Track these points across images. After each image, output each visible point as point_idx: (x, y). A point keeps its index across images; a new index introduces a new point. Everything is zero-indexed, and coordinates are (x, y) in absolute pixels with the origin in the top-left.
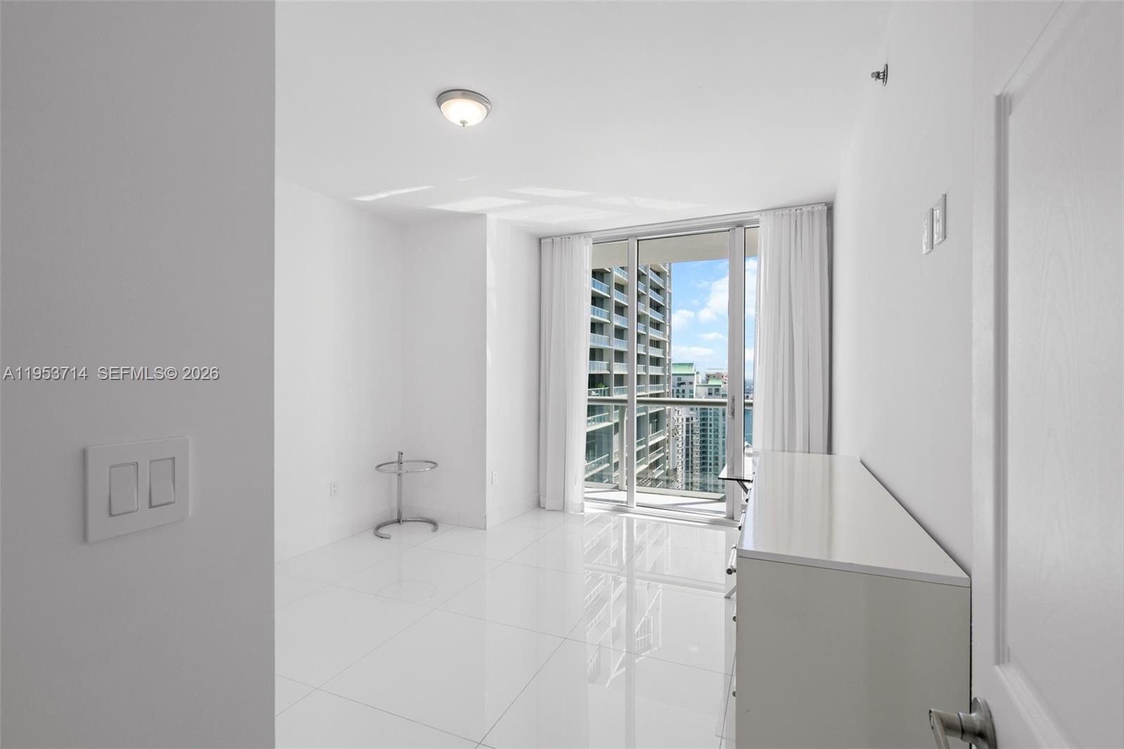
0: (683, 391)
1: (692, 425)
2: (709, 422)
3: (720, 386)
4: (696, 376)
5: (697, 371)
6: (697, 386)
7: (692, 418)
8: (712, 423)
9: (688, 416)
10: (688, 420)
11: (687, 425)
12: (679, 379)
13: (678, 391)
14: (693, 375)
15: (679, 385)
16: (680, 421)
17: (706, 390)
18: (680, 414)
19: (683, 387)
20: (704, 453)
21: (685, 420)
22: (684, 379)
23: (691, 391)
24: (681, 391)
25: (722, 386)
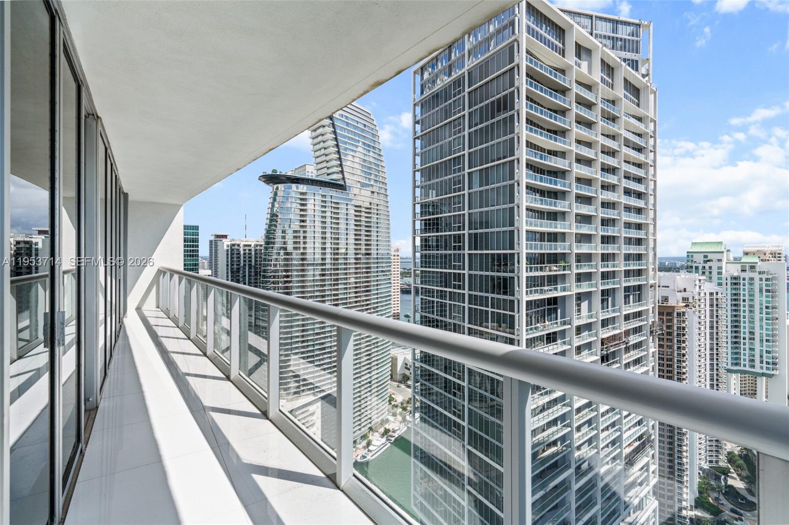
0: (710, 268)
1: (717, 299)
2: (742, 298)
3: (757, 263)
4: (725, 254)
5: (727, 249)
6: (727, 263)
7: (717, 293)
8: (747, 298)
9: (712, 291)
10: (711, 294)
11: (711, 300)
12: (705, 257)
13: (704, 267)
14: (723, 252)
15: (705, 262)
16: (702, 295)
17: (739, 267)
18: (702, 288)
19: (709, 264)
20: (736, 326)
21: (708, 295)
22: (710, 257)
23: (720, 268)
24: (707, 268)
25: (759, 264)
